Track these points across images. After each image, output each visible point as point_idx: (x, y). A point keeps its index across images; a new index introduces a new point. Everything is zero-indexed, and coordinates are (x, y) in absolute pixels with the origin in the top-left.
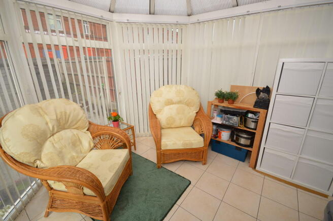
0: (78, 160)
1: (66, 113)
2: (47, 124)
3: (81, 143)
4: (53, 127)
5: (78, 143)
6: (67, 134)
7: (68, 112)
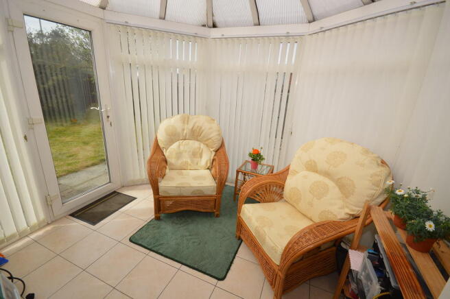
0: (189, 168)
1: (201, 128)
2: (184, 130)
3: (201, 157)
4: (186, 134)
5: (198, 156)
6: (194, 144)
7: (203, 128)
